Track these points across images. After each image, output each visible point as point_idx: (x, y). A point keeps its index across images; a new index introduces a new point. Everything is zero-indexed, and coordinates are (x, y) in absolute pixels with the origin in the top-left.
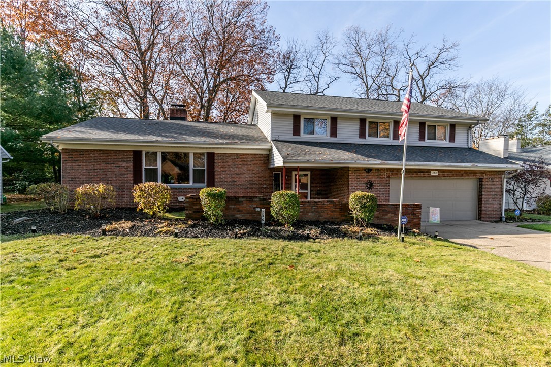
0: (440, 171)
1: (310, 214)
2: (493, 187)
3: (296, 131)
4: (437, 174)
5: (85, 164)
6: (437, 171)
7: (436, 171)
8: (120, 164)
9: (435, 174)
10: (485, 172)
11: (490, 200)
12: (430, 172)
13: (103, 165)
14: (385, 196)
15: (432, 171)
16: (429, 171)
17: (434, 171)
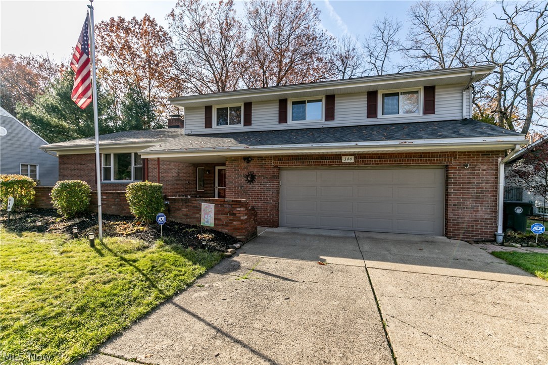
0: (358, 156)
1: (113, 207)
2: (475, 181)
3: (208, 124)
4: (353, 161)
5: (69, 166)
6: (353, 157)
7: (350, 157)
8: (88, 164)
9: (349, 161)
10: (453, 154)
11: (468, 203)
12: (341, 159)
13: (79, 166)
14: (271, 192)
15: (343, 158)
16: (338, 156)
17: (347, 157)
